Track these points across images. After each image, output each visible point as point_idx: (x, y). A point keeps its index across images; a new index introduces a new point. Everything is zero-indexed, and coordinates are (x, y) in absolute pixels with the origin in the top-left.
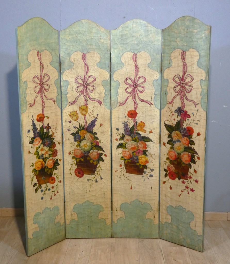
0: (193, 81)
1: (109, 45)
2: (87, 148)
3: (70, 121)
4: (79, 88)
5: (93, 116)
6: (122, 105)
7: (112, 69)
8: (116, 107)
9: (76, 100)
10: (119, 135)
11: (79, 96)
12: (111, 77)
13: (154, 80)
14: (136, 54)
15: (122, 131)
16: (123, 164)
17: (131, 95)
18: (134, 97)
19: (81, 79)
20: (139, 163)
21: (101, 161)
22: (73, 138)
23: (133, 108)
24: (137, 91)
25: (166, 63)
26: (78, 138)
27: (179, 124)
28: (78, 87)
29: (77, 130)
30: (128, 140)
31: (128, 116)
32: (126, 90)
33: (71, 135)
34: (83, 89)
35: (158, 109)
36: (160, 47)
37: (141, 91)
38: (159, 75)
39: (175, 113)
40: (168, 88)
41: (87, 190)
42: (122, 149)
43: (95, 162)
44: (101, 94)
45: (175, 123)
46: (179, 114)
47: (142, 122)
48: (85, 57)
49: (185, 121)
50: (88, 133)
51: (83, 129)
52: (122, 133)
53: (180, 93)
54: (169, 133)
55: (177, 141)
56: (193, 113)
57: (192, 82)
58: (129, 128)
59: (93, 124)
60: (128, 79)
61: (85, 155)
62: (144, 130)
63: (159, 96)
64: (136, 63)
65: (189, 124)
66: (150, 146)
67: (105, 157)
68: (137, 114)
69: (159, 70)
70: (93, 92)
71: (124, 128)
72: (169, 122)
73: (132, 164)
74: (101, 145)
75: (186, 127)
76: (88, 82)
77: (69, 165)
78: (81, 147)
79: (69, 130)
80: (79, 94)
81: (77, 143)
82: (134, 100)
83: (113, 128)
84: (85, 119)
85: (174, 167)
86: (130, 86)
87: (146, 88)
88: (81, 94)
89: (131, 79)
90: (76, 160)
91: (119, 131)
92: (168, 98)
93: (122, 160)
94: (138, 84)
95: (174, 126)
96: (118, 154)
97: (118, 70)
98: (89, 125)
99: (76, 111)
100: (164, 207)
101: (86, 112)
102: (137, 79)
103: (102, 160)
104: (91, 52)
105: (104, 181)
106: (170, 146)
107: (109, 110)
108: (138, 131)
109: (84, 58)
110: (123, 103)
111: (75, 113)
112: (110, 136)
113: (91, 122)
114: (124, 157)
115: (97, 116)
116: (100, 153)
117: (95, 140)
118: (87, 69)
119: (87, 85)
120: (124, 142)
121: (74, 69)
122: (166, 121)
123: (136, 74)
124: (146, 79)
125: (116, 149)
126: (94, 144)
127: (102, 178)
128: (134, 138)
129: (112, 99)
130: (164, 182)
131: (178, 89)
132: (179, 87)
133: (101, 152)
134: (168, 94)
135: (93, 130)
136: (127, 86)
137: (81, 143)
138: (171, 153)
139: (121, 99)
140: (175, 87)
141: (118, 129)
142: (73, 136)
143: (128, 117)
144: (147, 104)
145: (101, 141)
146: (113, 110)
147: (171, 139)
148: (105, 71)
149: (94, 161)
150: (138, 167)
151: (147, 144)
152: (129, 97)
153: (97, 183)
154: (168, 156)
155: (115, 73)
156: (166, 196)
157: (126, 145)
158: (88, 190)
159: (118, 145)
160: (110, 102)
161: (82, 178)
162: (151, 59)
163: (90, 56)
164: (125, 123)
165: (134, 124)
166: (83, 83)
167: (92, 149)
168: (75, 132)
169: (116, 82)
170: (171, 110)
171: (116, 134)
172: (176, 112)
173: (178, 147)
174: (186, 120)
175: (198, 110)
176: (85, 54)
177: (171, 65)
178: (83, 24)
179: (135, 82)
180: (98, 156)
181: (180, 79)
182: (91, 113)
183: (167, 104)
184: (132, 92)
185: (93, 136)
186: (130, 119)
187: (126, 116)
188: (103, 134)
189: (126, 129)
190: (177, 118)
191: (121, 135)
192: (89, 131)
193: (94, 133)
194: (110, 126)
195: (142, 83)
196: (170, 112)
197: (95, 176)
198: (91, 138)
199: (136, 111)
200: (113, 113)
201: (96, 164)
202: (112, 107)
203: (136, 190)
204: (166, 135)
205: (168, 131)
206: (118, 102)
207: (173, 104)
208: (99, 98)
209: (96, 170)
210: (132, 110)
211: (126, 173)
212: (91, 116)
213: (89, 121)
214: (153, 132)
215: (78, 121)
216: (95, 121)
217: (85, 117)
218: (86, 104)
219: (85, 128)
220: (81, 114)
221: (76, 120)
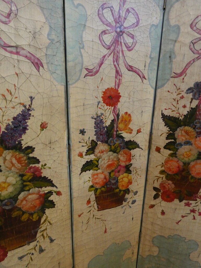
2: (7, 192)
6: (92, 76)
8: (79, 79)
10: (85, 145)
13: (153, 26)
15: (91, 135)
16: (93, 198)
17: (110, 52)
18: (115, 57)
20: (118, 188)
21: (48, 208)
23: (114, 85)
24: (123, 44)
27: (194, 114)
30: (102, 152)
31: (104, 102)
32: (101, 38)
35: (152, 87)
37: (130, 47)
38: (161, 15)
39: (187, 93)
40: (177, 45)
42: (91, 171)
43: (35, 216)
44: (37, 36)
45: (185, 113)
46: (197, 96)
47: (126, 113)
52: (91, 139)
54: (170, 131)
55: (185, 143)
58: (104, 128)
59: (20, 124)
61: (4, 210)
62: (130, 128)
63: (156, 63)
66: (135, 156)
67: (57, 197)
68: (120, 96)
70: (12, 24)
71: (95, 128)
73: (108, 194)
74: (45, 173)
82: (115, 66)
83: (71, 130)
85: (173, 183)
86: (109, 28)
87: (138, 41)
89: (111, 8)
91: (86, 137)
92: (174, 66)
93: (92, 191)
94: (125, 28)
95: (181, 118)
96: (85, 182)
98: (6, 129)
100: (148, 238)
102: (123, 14)
103: (52, 205)
105: (59, 243)
106: (170, 152)
107: (62, 85)
108: (120, 132)
110: (95, 70)
112: (67, 150)
113: (14, 118)
114: (95, 185)
115: (30, 103)
116: (46, 192)
117: (31, 165)
120: (96, 156)
122: (166, 109)
124: (140, 18)
125: (80, 174)
126: (29, 176)
127: (53, 239)
128: (114, 145)
130: (152, 206)
131: (199, 45)
133: (46, 189)
135: (23, 142)
136: (104, 28)
138: (170, 163)
139: (90, 59)
141: (82, 132)
143: (103, 104)
144: (138, 76)
145: (45, 165)
146: (70, 86)
147: (173, 140)
149: (32, 214)
150: (116, 195)
151: (132, 153)
152: (107, 56)
153: (43, 254)
154: (163, 168)
156: (152, 224)
157: (99, 162)
159: (83, 165)
160: (64, 64)
161: (2, 262)
164: (97, 117)
165: (114, 118)
167: (22, 190)
169: (77, 7)
170: (179, 89)
171: (80, 142)
172: (190, 93)
173: (186, 152)
179: (120, 20)
180: (41, 199)
182: (11, 94)
183: (171, 77)
184: (112, 45)
185: (22, 157)
186: (108, 108)
187: (99, 102)
188: (49, 148)
189: (99, 130)
190: (190, 103)
191: (90, 143)
192: (10, 145)
193: (25, 147)
194: (65, 127)
195: (132, 26)
196: (176, 92)
197: (38, 243)
198: (17, 163)
199: (118, 90)
200: (71, 95)
201: (38, 217)
202: (68, 77)
203: (112, 230)
204: (163, 134)
205: (168, 128)
206: (82, 66)
207: (185, 76)
208: (31, 46)
209: (39, 230)
210: (112, 88)
211: (98, 211)
212: (11, 101)
213: (4, 117)
214: (141, 132)
216: (26, 116)
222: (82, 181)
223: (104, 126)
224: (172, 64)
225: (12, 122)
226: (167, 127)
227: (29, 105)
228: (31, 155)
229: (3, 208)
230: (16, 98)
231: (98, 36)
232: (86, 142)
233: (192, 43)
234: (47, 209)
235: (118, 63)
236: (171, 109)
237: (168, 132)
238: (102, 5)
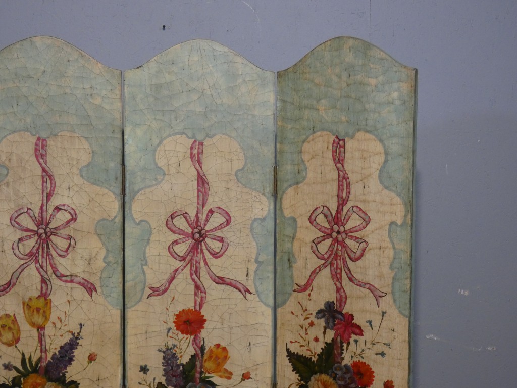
0: (367, 225)
1: (118, 116)
4: (23, 245)
5: (66, 328)
6: (158, 295)
7: (127, 186)
8: (140, 301)
9: (14, 279)
11: (22, 268)
12: (126, 210)
13: (256, 219)
14: (202, 144)
15: (157, 375)
17: (185, 264)
18: (194, 268)
19: (32, 215)
23: (193, 304)
24: (205, 251)
25: (288, 169)
27: (331, 353)
28: (20, 240)
29: (14, 374)
31: (177, 329)
32: (171, 249)
34: (37, 246)
35: (267, 305)
36: (270, 124)
37: (218, 253)
38: (270, 203)
39: (318, 318)
40: (296, 243)
44: (92, 261)
45: (319, 351)
46: (331, 324)
47: (218, 345)
48: (43, 148)
49: (348, 344)
50: (49, 384)
51: (35, 370)
52: (157, 381)
53: (329, 261)
54: (301, 380)
56: (370, 322)
57: (364, 228)
58: (178, 366)
59: (66, 354)
60: (176, 215)
62: (226, 370)
63: (271, 268)
64: (201, 168)
65: (360, 355)
68: (205, 321)
69: (269, 189)
70: (69, 256)
71: (163, 366)
72: (302, 346)
75: (352, 362)
76: (51, 226)
80: (22, 262)
82: (194, 280)
83: (128, 365)
84: (40, 340)
86: (182, 237)
87: (231, 243)
88: (30, 263)
89: (185, 215)
91: (150, 377)
92: (295, 274)
94: (207, 232)
95: (315, 359)
97: (148, 190)
98: (52, 358)
99: (12, 315)
101: (46, 317)
102: (203, 217)
104: (63, 133)
107: (117, 309)
108: (207, 375)
109: (40, 151)
110: (163, 288)
111: (10, 322)
113: (61, 347)
115: (78, 331)
118: (49, 186)
119: (49, 234)
121: (7, 185)
122: (291, 342)
123: (201, 202)
124: (231, 215)
129: (128, 277)
131: (324, 247)
132: (328, 242)
134: (295, 262)
135: (67, 375)
136: (176, 237)
139: (155, 276)
140: (316, 243)
141: (144, 369)
143: (176, 332)
144: (235, 290)
146: (128, 310)
148: (107, 190)
152: (180, 270)
155: (136, 197)
160: (121, 285)
162: (246, 159)
163: (59, 145)
164: (167, 349)
165: (195, 352)
166: (36, 229)
168: (7, 383)
169: (139, 224)
170: (306, 310)
171: (140, 384)
172: (321, 318)
174: (352, 340)
175: (385, 313)
176: (43, 140)
177: (305, 178)
178: (37, 48)
179: (199, 224)
181: (330, 218)
182: (61, 321)
183: (294, 291)
184: (188, 255)
186: (184, 337)
187: (169, 329)
188: (96, 386)
189: (170, 368)
190: (323, 335)
191: (156, 387)
192: (53, 377)
193: (69, 382)
194: (119, 361)
195: (220, 227)
196: (302, 315)
199: (201, 311)
200: (129, 321)
202: (126, 300)
204: (292, 385)
205: (298, 375)
206: (145, 284)
207: (312, 290)
208: (85, 273)
210: (189, 309)
212: (60, 329)
213: (52, 345)
214: (252, 378)
215: (17, 345)
216: (74, 344)
217: (43, 334)
218: (44, 291)
219: (40, 367)
220: (30, 325)
221: (11, 342)
223: (178, 363)
224: (292, 271)
225: (59, 351)
226: (296, 373)
227: (78, 333)
230: (66, 325)
231: (167, 248)
232: (150, 385)
233: (314, 243)
235: (199, 277)
236: (299, 342)
237: (298, 382)
238: (172, 215)
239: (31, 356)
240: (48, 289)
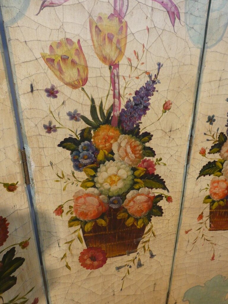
2: (118, 187)
3: (53, 88)
5: (143, 68)
8: (220, 39)
10: (211, 138)
15: (221, 125)
16: (207, 212)
21: (155, 216)
22: (70, 157)
26: (88, 158)
29: (82, 125)
33: (59, 146)
41: (115, 291)
42: (212, 176)
43: (140, 222)
50: (122, 136)
51: (107, 121)
52: (220, 132)
59: (141, 101)
61: (111, 208)
67: (167, 203)
74: (159, 171)
77: (61, 245)
78: (98, 185)
79: (50, 129)
81: (83, 173)
83: (198, 116)
84: (113, 82)
90: (83, 228)
91: (214, 127)
93: (207, 203)
96: (201, 190)
98: (127, 106)
99: (75, 41)
101: (120, 51)
103: (159, 212)
105: (159, 260)
107: (198, 48)
111: (73, 52)
112: (188, 143)
113: (137, 93)
114: (212, 196)
115: (156, 72)
116: (156, 194)
117: (145, 158)
120: (221, 156)
125: (198, 178)
126: (140, 171)
127: (154, 254)
133: (157, 192)
135: (141, 126)
137: (98, 174)
141: (211, 120)
142: (69, 152)
145: (161, 159)
146: (208, 50)
153: (140, 269)
157: (225, 164)
158: (117, 290)
159: (204, 167)
160: (206, 15)
161: (101, 269)
167: (132, 188)
168: (74, 137)
171: (205, 134)
180: (150, 203)
182: (137, 58)
185: (138, 146)
188: (168, 138)
191: (218, 137)
192: (127, 128)
193: (143, 133)
194: (191, 110)
197: (138, 255)
198: (131, 153)
200: (206, 64)
201: (142, 225)
202: (207, 36)
203: (221, 259)
209: (141, 241)
211: (210, 230)
212: (136, 68)
213: (127, 89)
215: (85, 87)
216: (150, 90)
217: (116, 74)
218: (118, 8)
219: (112, 116)
220: (100, 59)
221: (76, 83)
222: (198, 188)
225: (133, 98)
227: (155, 75)
228: (147, 145)
229: (110, 206)
230: (143, 63)
232: (213, 135)
234: (153, 217)
239: (102, 102)
240: (123, 4)
